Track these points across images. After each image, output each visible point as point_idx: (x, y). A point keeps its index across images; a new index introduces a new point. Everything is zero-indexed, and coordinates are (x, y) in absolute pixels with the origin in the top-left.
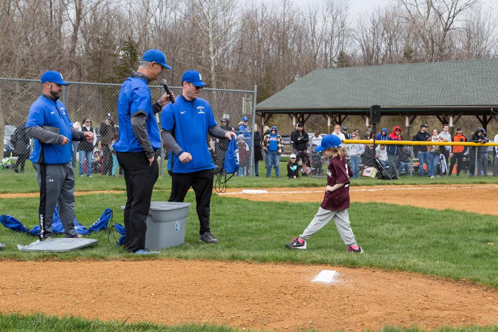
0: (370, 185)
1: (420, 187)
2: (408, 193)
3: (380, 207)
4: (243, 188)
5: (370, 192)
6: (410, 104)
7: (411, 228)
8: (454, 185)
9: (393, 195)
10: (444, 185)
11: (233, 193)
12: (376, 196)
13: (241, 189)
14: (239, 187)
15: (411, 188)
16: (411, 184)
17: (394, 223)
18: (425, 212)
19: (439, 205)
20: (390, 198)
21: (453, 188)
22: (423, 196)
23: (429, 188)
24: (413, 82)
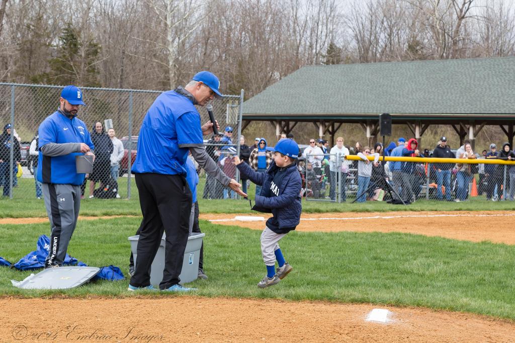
0: (384, 211)
1: (443, 213)
2: (429, 221)
3: (405, 238)
4: (234, 214)
5: (385, 219)
6: (421, 111)
7: (448, 263)
8: (482, 212)
9: (413, 224)
10: (471, 212)
11: (224, 220)
12: (393, 224)
13: (231, 215)
14: (229, 213)
15: (432, 215)
16: (432, 210)
17: (426, 257)
18: (459, 244)
19: (472, 236)
20: (411, 227)
21: (482, 215)
22: (449, 225)
23: (454, 216)
24: (424, 84)
